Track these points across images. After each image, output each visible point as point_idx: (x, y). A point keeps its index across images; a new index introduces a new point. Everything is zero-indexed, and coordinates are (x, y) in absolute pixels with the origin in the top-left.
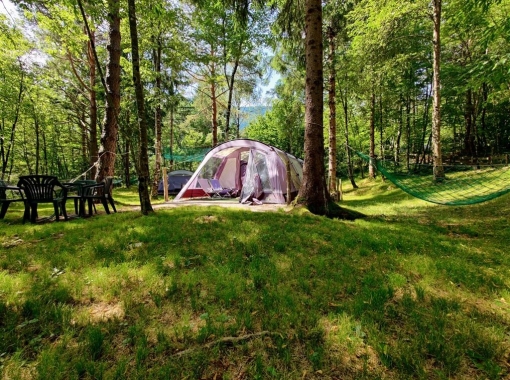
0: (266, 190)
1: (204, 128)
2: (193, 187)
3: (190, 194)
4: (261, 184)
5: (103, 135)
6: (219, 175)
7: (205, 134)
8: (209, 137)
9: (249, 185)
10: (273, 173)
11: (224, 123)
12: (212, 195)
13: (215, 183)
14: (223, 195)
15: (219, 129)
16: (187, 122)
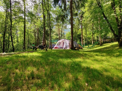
0: (67, 47)
1: (57, 35)
2: (56, 47)
3: (55, 48)
4: (66, 46)
5: (43, 39)
6: (60, 45)
7: (57, 36)
8: (58, 37)
9: (64, 46)
10: (68, 44)
11: (61, 34)
12: (59, 48)
13: (59, 46)
14: (60, 48)
15: (60, 35)
16: (54, 34)
